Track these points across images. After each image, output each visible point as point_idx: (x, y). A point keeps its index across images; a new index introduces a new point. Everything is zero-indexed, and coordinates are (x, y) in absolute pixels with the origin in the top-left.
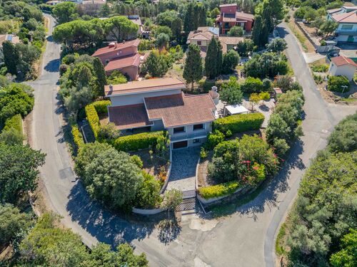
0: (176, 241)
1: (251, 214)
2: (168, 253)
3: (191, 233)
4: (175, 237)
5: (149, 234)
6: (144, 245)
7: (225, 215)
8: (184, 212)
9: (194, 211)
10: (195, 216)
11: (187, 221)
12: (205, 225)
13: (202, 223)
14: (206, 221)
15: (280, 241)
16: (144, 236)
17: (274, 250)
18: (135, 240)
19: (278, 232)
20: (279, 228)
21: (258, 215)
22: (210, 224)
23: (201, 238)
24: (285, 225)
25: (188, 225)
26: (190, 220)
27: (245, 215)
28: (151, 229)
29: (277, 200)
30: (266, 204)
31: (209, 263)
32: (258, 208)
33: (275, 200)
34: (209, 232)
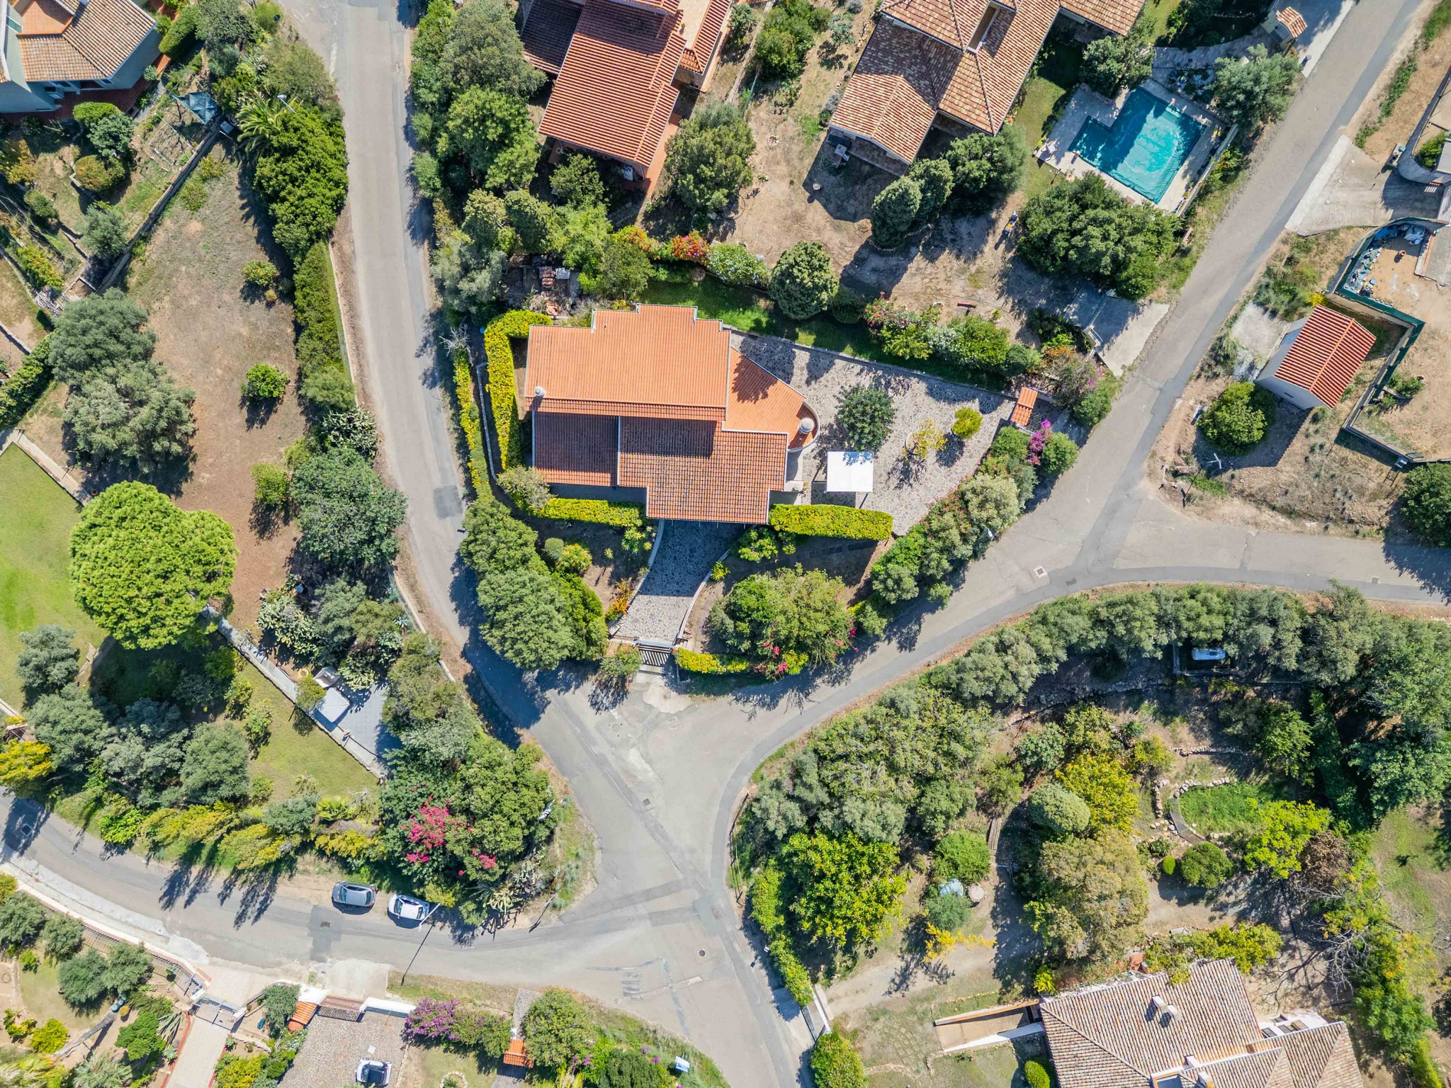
0: (613, 712)
1: (749, 707)
2: (598, 728)
3: (641, 708)
4: (614, 704)
5: (577, 687)
6: (566, 704)
7: (708, 694)
8: (644, 668)
9: (659, 670)
10: (659, 681)
11: (642, 685)
12: (668, 702)
13: (665, 697)
14: (674, 694)
15: (768, 765)
16: (568, 688)
17: (750, 774)
18: (552, 690)
19: (774, 751)
20: (782, 745)
21: (761, 712)
22: (678, 703)
23: (655, 721)
24: (792, 745)
25: (641, 693)
26: (648, 684)
27: (740, 705)
28: (582, 678)
29: (810, 697)
30: (786, 696)
31: (649, 762)
32: (768, 700)
33: (807, 695)
34: (669, 716)
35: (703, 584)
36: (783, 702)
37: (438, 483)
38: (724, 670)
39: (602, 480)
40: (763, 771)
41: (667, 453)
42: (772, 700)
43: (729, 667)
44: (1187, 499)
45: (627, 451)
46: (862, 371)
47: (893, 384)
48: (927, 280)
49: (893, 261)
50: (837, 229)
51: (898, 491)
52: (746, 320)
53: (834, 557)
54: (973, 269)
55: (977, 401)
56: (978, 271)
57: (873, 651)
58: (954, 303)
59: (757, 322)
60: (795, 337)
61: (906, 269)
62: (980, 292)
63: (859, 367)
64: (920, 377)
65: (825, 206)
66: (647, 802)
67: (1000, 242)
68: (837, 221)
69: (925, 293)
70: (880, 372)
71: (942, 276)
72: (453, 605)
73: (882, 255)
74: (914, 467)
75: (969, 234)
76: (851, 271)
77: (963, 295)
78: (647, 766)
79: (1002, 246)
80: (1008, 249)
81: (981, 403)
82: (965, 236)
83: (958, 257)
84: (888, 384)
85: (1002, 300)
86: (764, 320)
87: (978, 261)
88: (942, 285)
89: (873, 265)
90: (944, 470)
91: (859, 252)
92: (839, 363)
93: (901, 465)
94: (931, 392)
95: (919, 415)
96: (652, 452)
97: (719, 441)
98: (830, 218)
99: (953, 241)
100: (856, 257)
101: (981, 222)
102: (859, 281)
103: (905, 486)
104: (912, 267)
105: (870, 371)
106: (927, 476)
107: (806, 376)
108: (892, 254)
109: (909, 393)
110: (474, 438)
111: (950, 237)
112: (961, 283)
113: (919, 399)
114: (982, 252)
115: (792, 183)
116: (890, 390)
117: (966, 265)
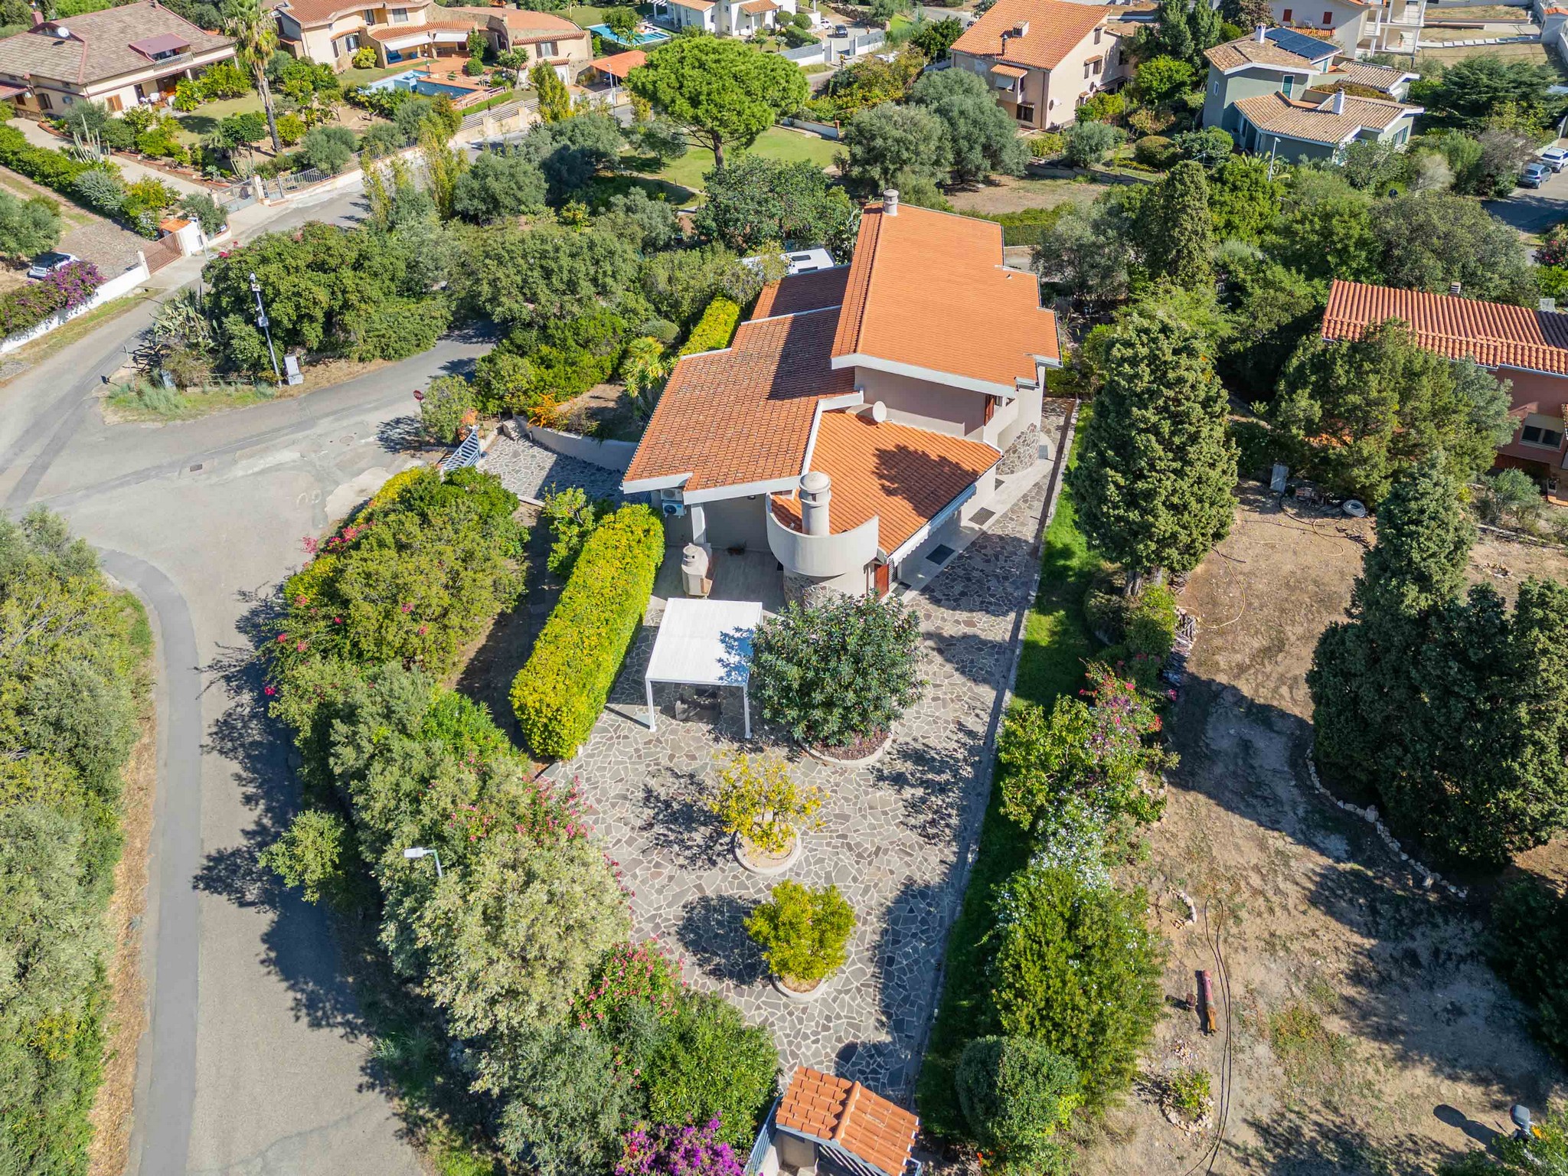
4: (384, 439)
23: (327, 479)
25: (386, 465)
31: (264, 471)
33: (228, 679)
34: (325, 494)
47: (937, 801)
48: (1256, 881)
49: (1286, 789)
54: (1335, 1025)
56: (1334, 1044)
58: (1204, 960)
59: (1067, 553)
60: (1043, 608)
61: (1273, 825)
62: (1263, 1050)
63: (981, 729)
64: (956, 869)
66: (197, 468)
69: (1212, 873)
70: (967, 772)
71: (1283, 925)
73: (1295, 762)
75: (1457, 1014)
77: (1238, 990)
78: (257, 470)
80: (1451, 1157)
82: (1441, 998)
83: (1356, 977)
84: (942, 789)
85: (1251, 1139)
86: (1074, 563)
87: (1367, 1047)
88: (1252, 926)
89: (1260, 743)
90: (674, 914)
91: (1283, 715)
92: (987, 694)
94: (911, 894)
95: (847, 858)
97: (799, 403)
99: (1412, 957)
100: (1268, 708)
101: (1521, 1060)
102: (1206, 714)
103: (649, 813)
104: (1278, 841)
105: (972, 751)
106: (668, 870)
107: (950, 630)
108: (1305, 788)
109: (914, 837)
112: (1277, 986)
113: (895, 860)
114: (1404, 1059)
116: (920, 792)
117: (1340, 1006)
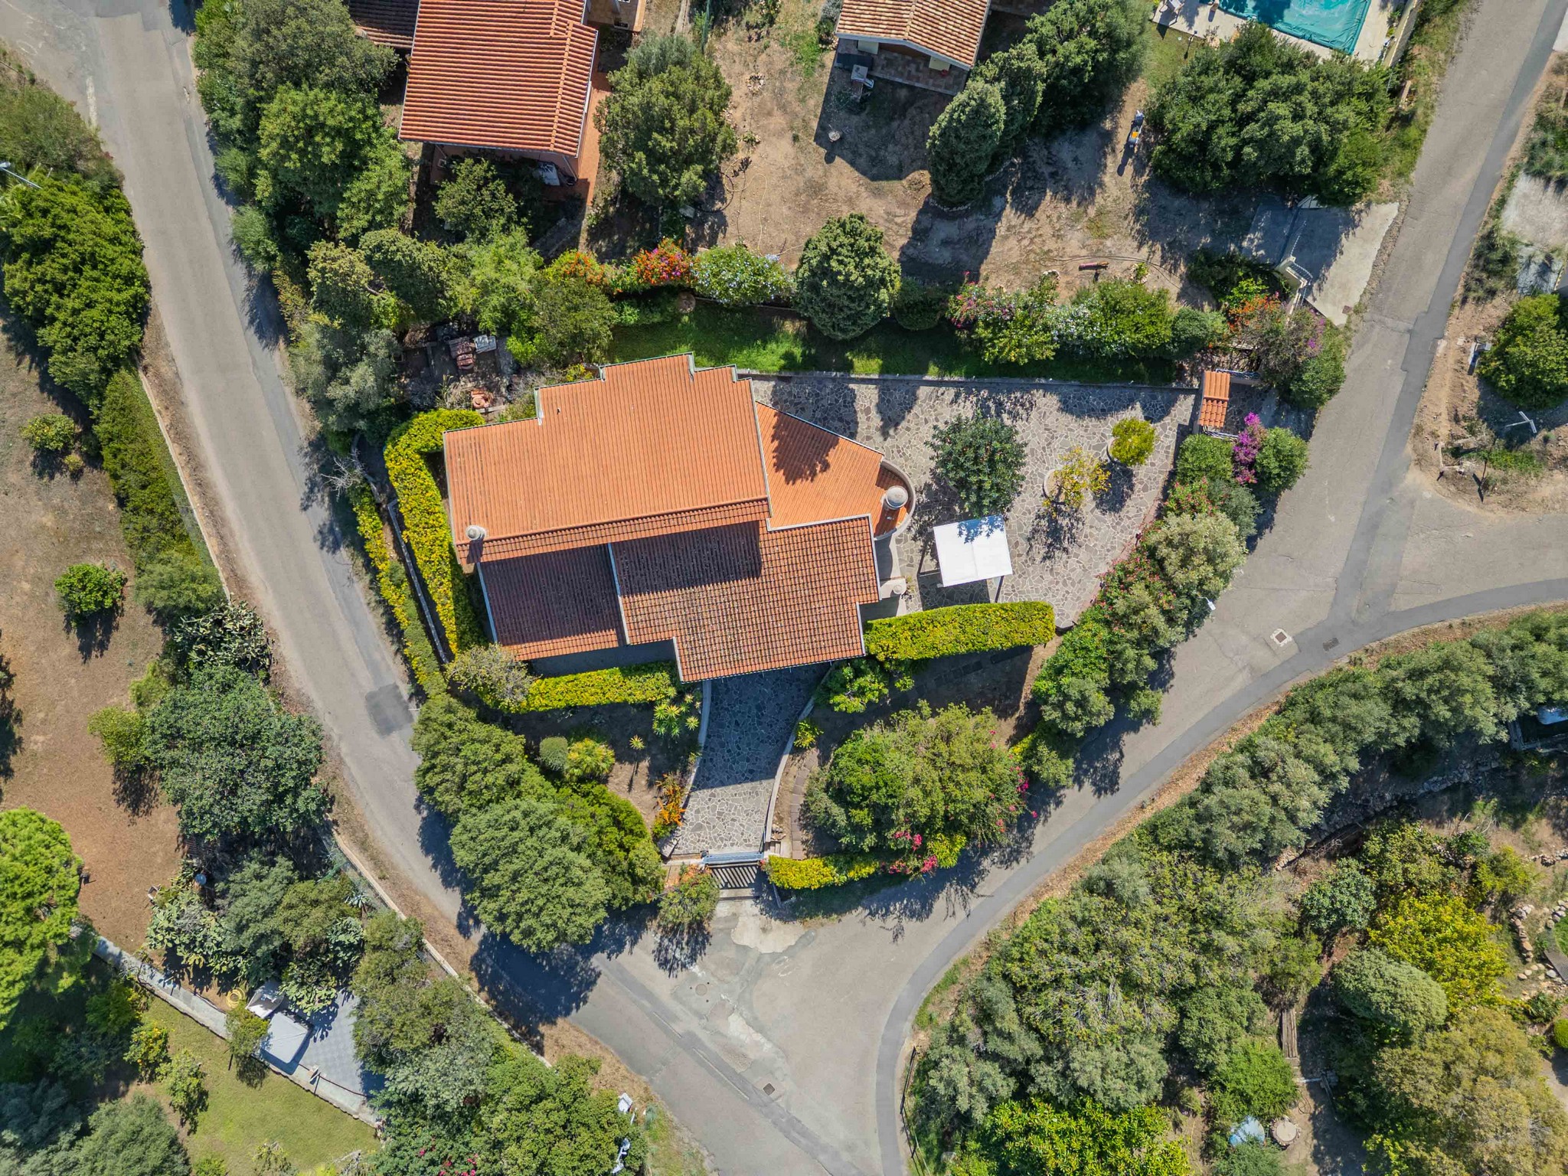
0: (695, 969)
1: (891, 922)
2: (675, 995)
3: (731, 953)
4: (693, 958)
5: (634, 943)
6: (621, 970)
7: (828, 913)
8: (725, 893)
9: (748, 892)
10: (750, 908)
11: (726, 919)
12: (770, 936)
13: (764, 930)
14: (776, 923)
15: (937, 998)
16: (620, 948)
17: (911, 1018)
18: (599, 954)
19: (940, 976)
20: (950, 966)
21: (910, 925)
22: (784, 935)
23: (754, 969)
24: (965, 962)
25: (728, 932)
26: (735, 916)
27: (878, 921)
28: (637, 929)
29: (978, 890)
30: (943, 895)
31: (760, 1030)
32: (918, 907)
33: (973, 886)
34: (775, 957)
35: (785, 758)
36: (940, 905)
37: (368, 685)
38: (843, 878)
39: (605, 640)
40: (930, 1009)
41: (692, 583)
42: (923, 907)
43: (851, 874)
44: (1484, 486)
45: (630, 591)
46: (957, 395)
47: (1008, 406)
48: (1026, 242)
49: (970, 224)
50: (877, 194)
51: (1048, 562)
52: (770, 358)
53: (972, 678)
54: (1092, 211)
55: (1138, 405)
56: (1099, 213)
57: (1058, 803)
58: (1073, 266)
59: (788, 356)
60: (849, 367)
61: (993, 232)
62: (1108, 243)
63: (952, 391)
64: (1047, 388)
65: (852, 163)
66: (769, 1088)
67: (1124, 163)
68: (876, 184)
69: (1027, 262)
70: (985, 393)
71: (1047, 231)
72: (430, 860)
73: (951, 217)
74: (1064, 522)
75: (1076, 159)
76: (911, 251)
77: (1084, 252)
78: (758, 1037)
79: (1129, 169)
80: (1138, 172)
81: (1144, 407)
82: (1070, 165)
83: (1068, 200)
84: (1000, 405)
85: (1145, 249)
86: (797, 351)
87: (1099, 199)
88: (1051, 244)
89: (942, 235)
90: (1109, 518)
91: (917, 221)
92: (923, 391)
93: (1044, 523)
94: (1066, 407)
95: (1056, 444)
96: (669, 586)
97: (767, 547)
98: (864, 180)
99: (1053, 175)
100: (914, 230)
101: (1091, 138)
102: (926, 263)
103: (1057, 553)
104: (1001, 229)
105: (969, 393)
106: (1087, 530)
107: (877, 421)
108: (967, 214)
109: (1034, 413)
110: (405, 611)
111: (1046, 170)
112: (1079, 235)
113: (1050, 421)
114: (1101, 185)
115: (796, 138)
116: (1005, 416)
117: (1082, 209)
